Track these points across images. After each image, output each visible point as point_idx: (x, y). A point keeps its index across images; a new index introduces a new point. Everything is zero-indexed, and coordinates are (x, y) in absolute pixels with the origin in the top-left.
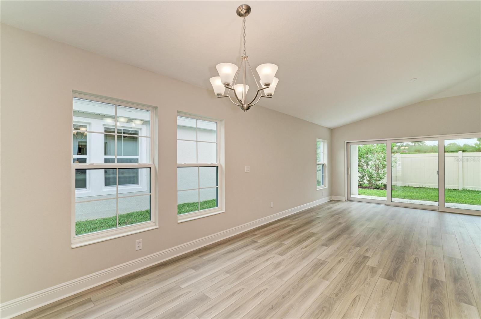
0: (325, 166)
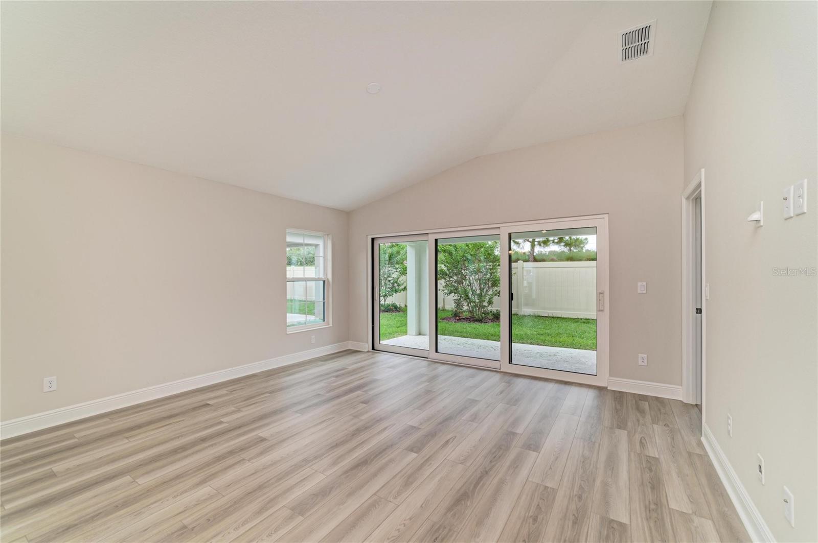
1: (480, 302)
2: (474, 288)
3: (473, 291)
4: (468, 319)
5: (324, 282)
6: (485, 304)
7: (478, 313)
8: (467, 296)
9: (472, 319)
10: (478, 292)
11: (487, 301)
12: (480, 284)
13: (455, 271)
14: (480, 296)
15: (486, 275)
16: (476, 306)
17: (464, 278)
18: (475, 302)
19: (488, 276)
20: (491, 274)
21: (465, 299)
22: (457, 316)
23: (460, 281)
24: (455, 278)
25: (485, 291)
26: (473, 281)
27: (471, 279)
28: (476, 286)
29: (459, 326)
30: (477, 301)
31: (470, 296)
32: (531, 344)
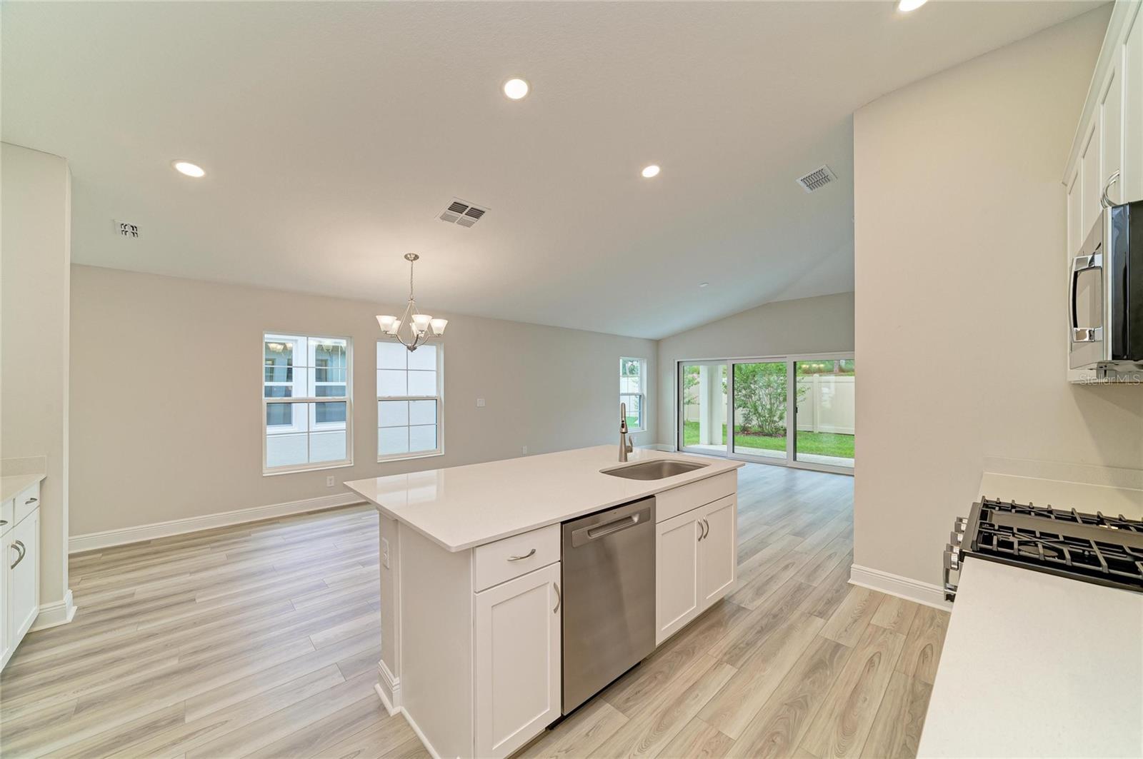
0: (644, 398)
1: (770, 417)
2: (764, 403)
3: (763, 406)
4: (756, 434)
5: (640, 396)
6: (776, 419)
7: (767, 428)
8: (756, 410)
9: (762, 433)
10: (768, 407)
11: (778, 416)
12: (770, 399)
13: (744, 385)
14: (770, 410)
15: (777, 389)
16: (766, 421)
17: (753, 392)
18: (765, 417)
19: (779, 391)
20: (782, 389)
21: (755, 414)
22: (745, 430)
23: (749, 396)
24: (744, 392)
25: (775, 406)
26: (763, 396)
27: (761, 393)
28: (766, 401)
29: (749, 439)
30: (767, 416)
31: (760, 411)
32: (820, 454)
